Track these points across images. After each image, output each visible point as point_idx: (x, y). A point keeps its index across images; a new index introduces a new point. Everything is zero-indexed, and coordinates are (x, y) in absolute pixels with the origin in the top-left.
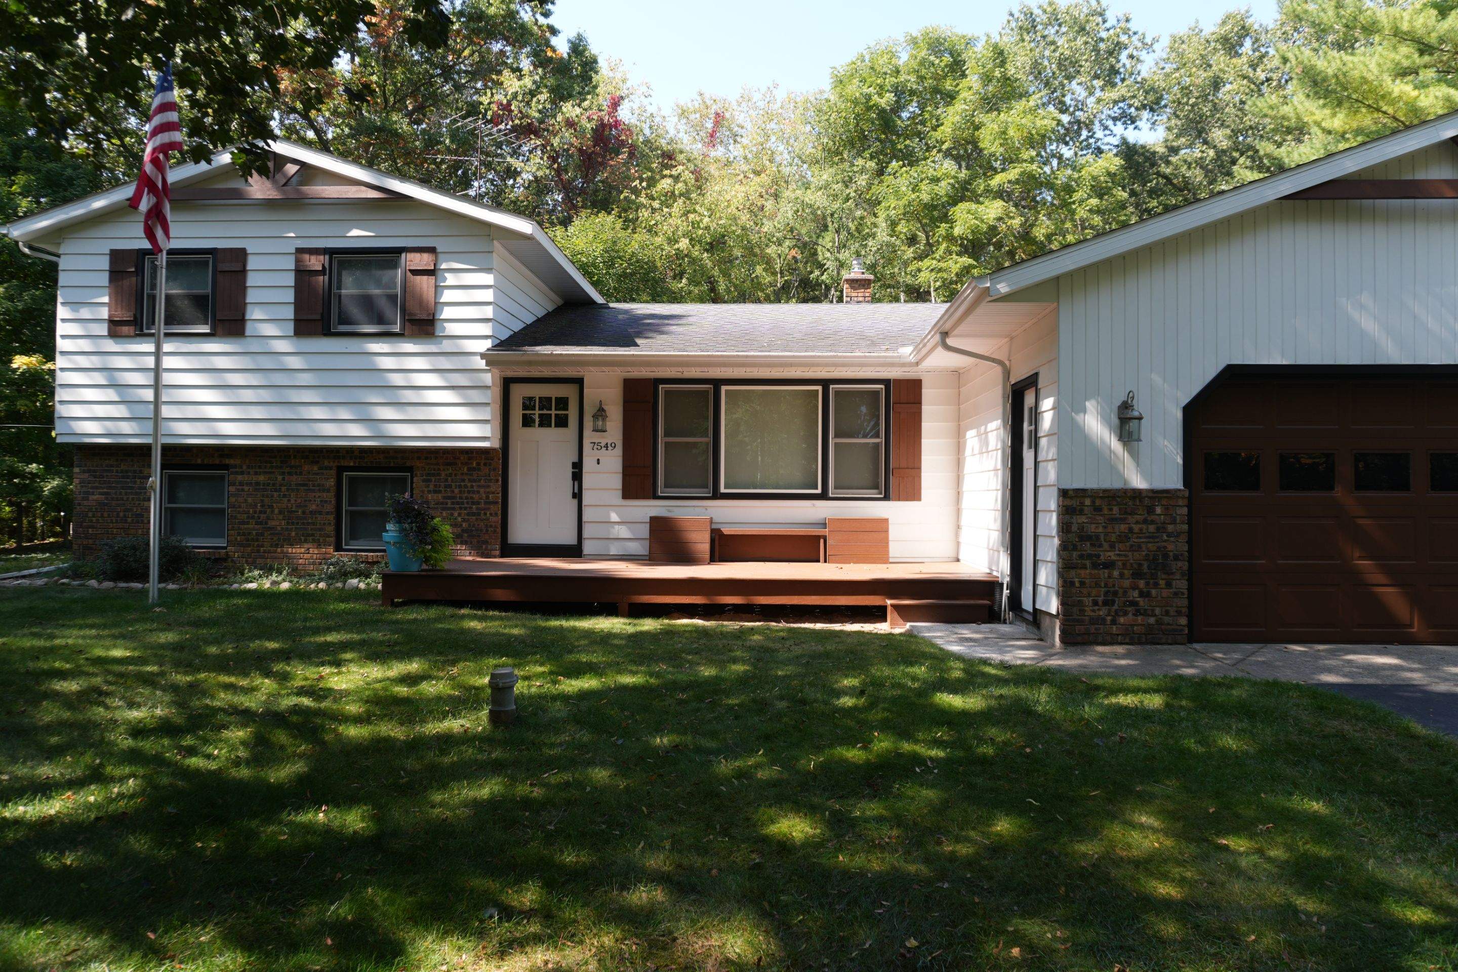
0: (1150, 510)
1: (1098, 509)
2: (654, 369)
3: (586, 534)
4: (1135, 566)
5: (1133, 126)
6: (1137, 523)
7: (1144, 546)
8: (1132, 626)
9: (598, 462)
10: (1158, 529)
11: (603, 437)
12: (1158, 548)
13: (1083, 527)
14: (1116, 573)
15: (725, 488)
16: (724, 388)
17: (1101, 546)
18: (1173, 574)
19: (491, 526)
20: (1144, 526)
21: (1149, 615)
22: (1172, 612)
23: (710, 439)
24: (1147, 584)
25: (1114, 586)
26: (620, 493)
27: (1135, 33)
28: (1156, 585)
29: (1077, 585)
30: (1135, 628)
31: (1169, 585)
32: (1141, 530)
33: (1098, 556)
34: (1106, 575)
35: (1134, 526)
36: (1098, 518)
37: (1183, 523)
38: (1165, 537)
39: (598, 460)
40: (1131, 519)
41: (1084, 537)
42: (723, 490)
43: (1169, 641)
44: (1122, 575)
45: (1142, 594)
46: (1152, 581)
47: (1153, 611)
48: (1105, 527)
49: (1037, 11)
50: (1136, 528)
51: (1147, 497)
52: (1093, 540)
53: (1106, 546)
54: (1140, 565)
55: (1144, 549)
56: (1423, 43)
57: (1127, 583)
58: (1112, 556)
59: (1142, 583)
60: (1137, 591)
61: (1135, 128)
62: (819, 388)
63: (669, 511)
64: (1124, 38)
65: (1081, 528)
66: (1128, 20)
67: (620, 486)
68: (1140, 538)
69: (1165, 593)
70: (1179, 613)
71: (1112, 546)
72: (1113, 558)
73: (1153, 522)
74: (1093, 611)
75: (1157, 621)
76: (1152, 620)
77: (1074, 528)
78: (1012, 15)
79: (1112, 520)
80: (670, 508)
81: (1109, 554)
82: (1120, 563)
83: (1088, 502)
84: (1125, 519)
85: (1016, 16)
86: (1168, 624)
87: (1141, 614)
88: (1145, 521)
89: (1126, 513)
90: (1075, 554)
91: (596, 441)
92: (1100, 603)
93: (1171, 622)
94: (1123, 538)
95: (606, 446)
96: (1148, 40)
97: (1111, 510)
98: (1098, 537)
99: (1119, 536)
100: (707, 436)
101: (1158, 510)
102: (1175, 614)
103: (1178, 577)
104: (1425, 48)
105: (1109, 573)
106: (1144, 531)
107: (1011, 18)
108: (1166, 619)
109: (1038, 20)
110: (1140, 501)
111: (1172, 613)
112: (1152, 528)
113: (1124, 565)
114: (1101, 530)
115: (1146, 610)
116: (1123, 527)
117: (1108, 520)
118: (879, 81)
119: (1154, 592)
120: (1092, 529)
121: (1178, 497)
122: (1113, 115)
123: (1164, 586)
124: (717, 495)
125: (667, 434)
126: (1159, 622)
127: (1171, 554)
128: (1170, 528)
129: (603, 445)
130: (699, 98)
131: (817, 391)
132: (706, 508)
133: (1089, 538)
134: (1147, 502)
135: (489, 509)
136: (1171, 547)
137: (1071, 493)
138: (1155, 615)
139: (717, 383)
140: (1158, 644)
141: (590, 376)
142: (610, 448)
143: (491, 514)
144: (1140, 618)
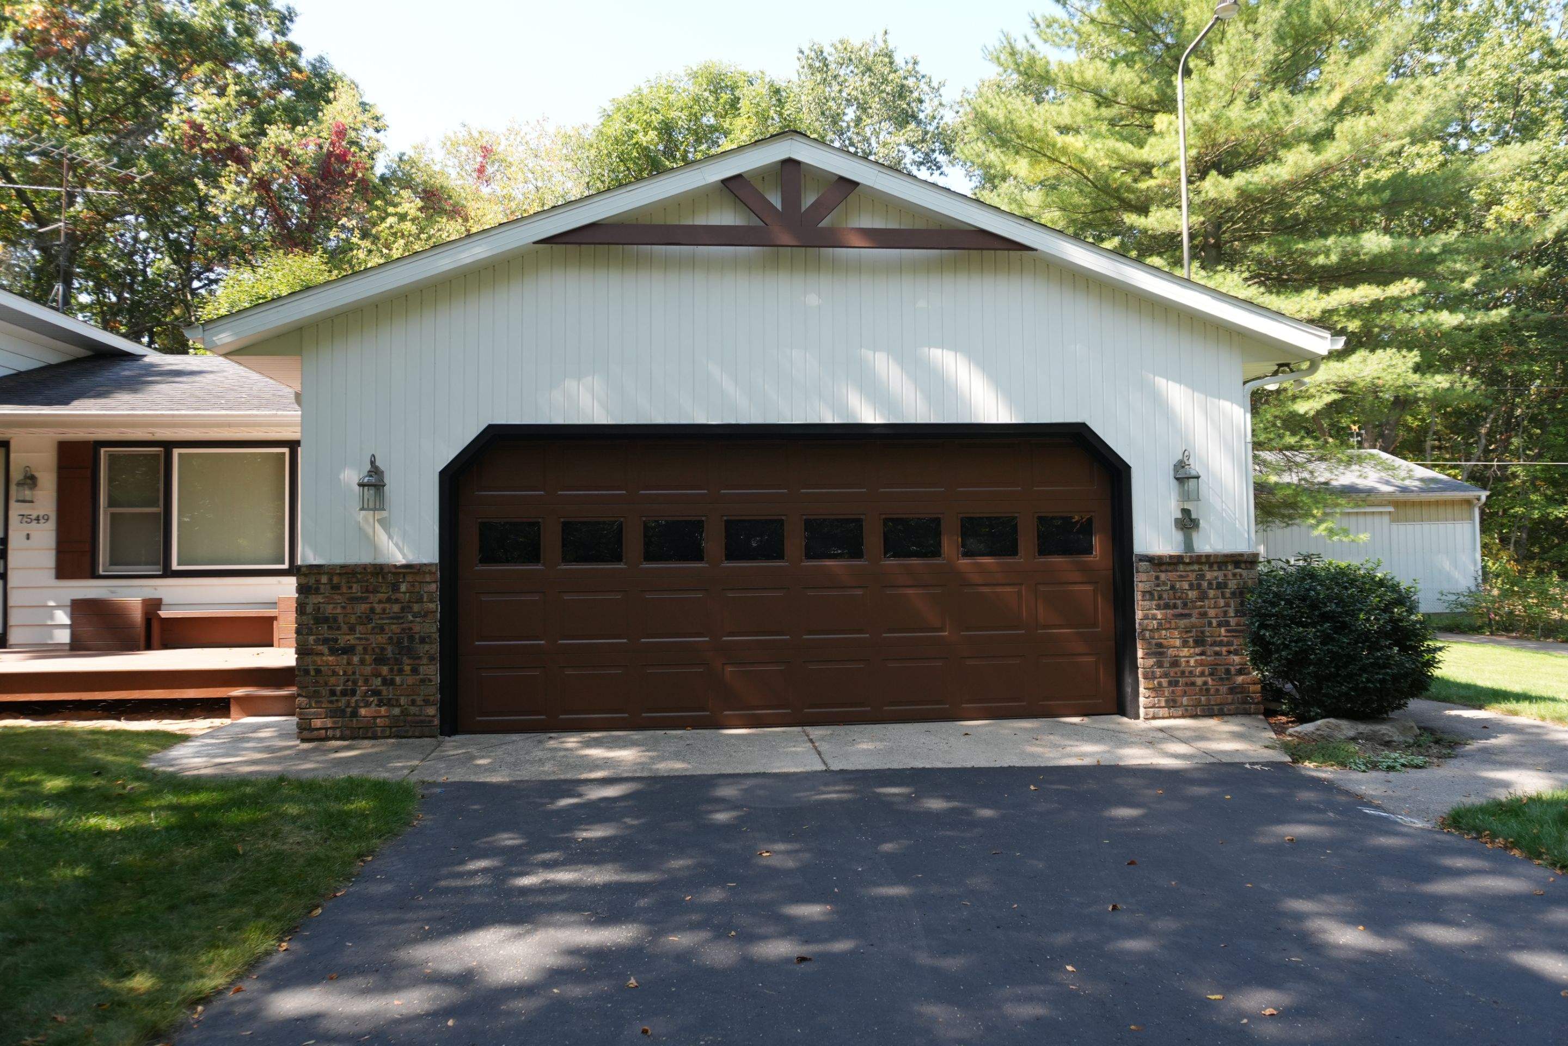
0: (395, 588)
1: (336, 588)
2: (92, 430)
3: (12, 620)
4: (377, 650)
5: (939, 172)
6: (380, 602)
7: (386, 627)
8: (375, 718)
9: (28, 537)
10: (403, 609)
11: (34, 509)
12: (403, 629)
13: (319, 608)
14: (356, 659)
15: (179, 564)
16: (176, 452)
17: (339, 628)
18: (420, 658)
20: (387, 606)
21: (393, 706)
22: (419, 700)
23: (159, 509)
24: (391, 670)
25: (354, 673)
26: (53, 572)
27: (923, 77)
28: (401, 671)
29: (312, 673)
30: (378, 720)
31: (415, 671)
32: (384, 610)
33: (337, 640)
34: (345, 662)
35: (376, 605)
36: (336, 597)
37: (431, 601)
38: (410, 618)
39: (28, 535)
40: (373, 598)
41: (320, 619)
42: (175, 566)
43: (417, 734)
44: (362, 662)
45: (385, 682)
46: (396, 667)
47: (397, 700)
48: (344, 608)
49: (827, 50)
50: (378, 608)
51: (390, 572)
52: (330, 622)
53: (345, 628)
54: (383, 649)
55: (387, 631)
56: (1100, 96)
57: (368, 670)
58: (351, 639)
59: (385, 670)
60: (379, 679)
61: (941, 174)
62: (286, 450)
63: (112, 592)
64: (911, 82)
65: (317, 608)
66: (915, 63)
67: (53, 564)
68: (383, 619)
69: (410, 680)
70: (427, 702)
71: (352, 629)
72: (353, 642)
73: (397, 601)
74: (331, 702)
75: (402, 712)
76: (396, 711)
77: (309, 609)
78: (802, 52)
79: (353, 600)
80: (113, 589)
81: (348, 637)
82: (360, 649)
83: (324, 579)
84: (367, 598)
85: (806, 54)
86: (415, 715)
87: (385, 705)
88: (389, 600)
89: (367, 591)
90: (311, 638)
91: (26, 513)
92: (338, 693)
93: (417, 713)
94: (367, 618)
95: (38, 519)
96: (935, 84)
97: (351, 588)
98: (335, 619)
99: (360, 617)
100: (158, 506)
101: (403, 588)
102: (422, 703)
103: (425, 661)
104: (1103, 101)
105: (348, 659)
106: (388, 611)
107: (800, 55)
108: (413, 710)
109: (830, 58)
110: (383, 578)
111: (419, 702)
112: (396, 608)
113: (365, 649)
114: (339, 610)
115: (390, 699)
116: (363, 607)
117: (348, 599)
118: (645, 117)
119: (398, 679)
120: (329, 610)
121: (424, 573)
122: (917, 159)
123: (409, 672)
124: (168, 573)
125: (112, 503)
126: (404, 713)
127: (417, 636)
128: (416, 608)
129: (33, 517)
130: (462, 129)
131: (284, 454)
132: (155, 588)
133: (326, 620)
134: (390, 578)
136: (417, 628)
137: (303, 569)
138: (400, 706)
139: (169, 446)
140: (405, 737)
141: (17, 438)
142: (41, 521)
144: (383, 709)
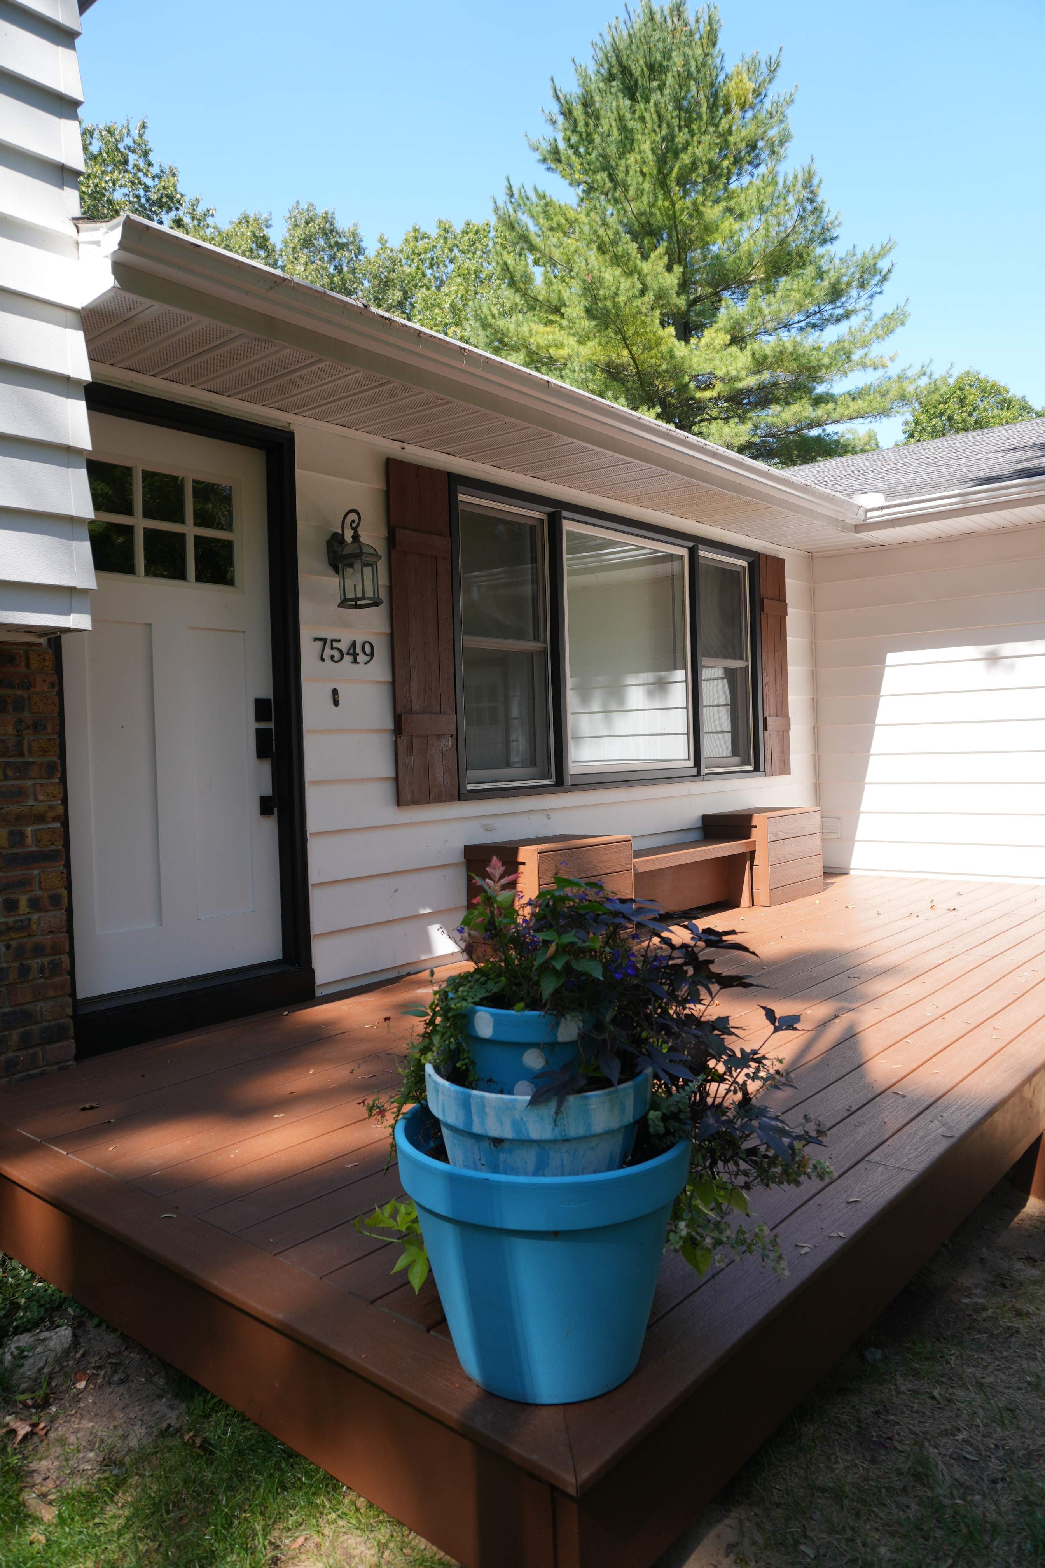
9: (336, 696)
11: (349, 625)
16: (565, 525)
19: (39, 950)
23: (545, 644)
26: (388, 789)
39: (335, 692)
42: (571, 768)
63: (488, 830)
67: (386, 769)
80: (489, 822)
91: (330, 636)
95: (353, 652)
100: (539, 638)
124: (564, 782)
129: (344, 646)
135: (23, 884)
139: (555, 510)
142: (361, 658)
143: (35, 904)
